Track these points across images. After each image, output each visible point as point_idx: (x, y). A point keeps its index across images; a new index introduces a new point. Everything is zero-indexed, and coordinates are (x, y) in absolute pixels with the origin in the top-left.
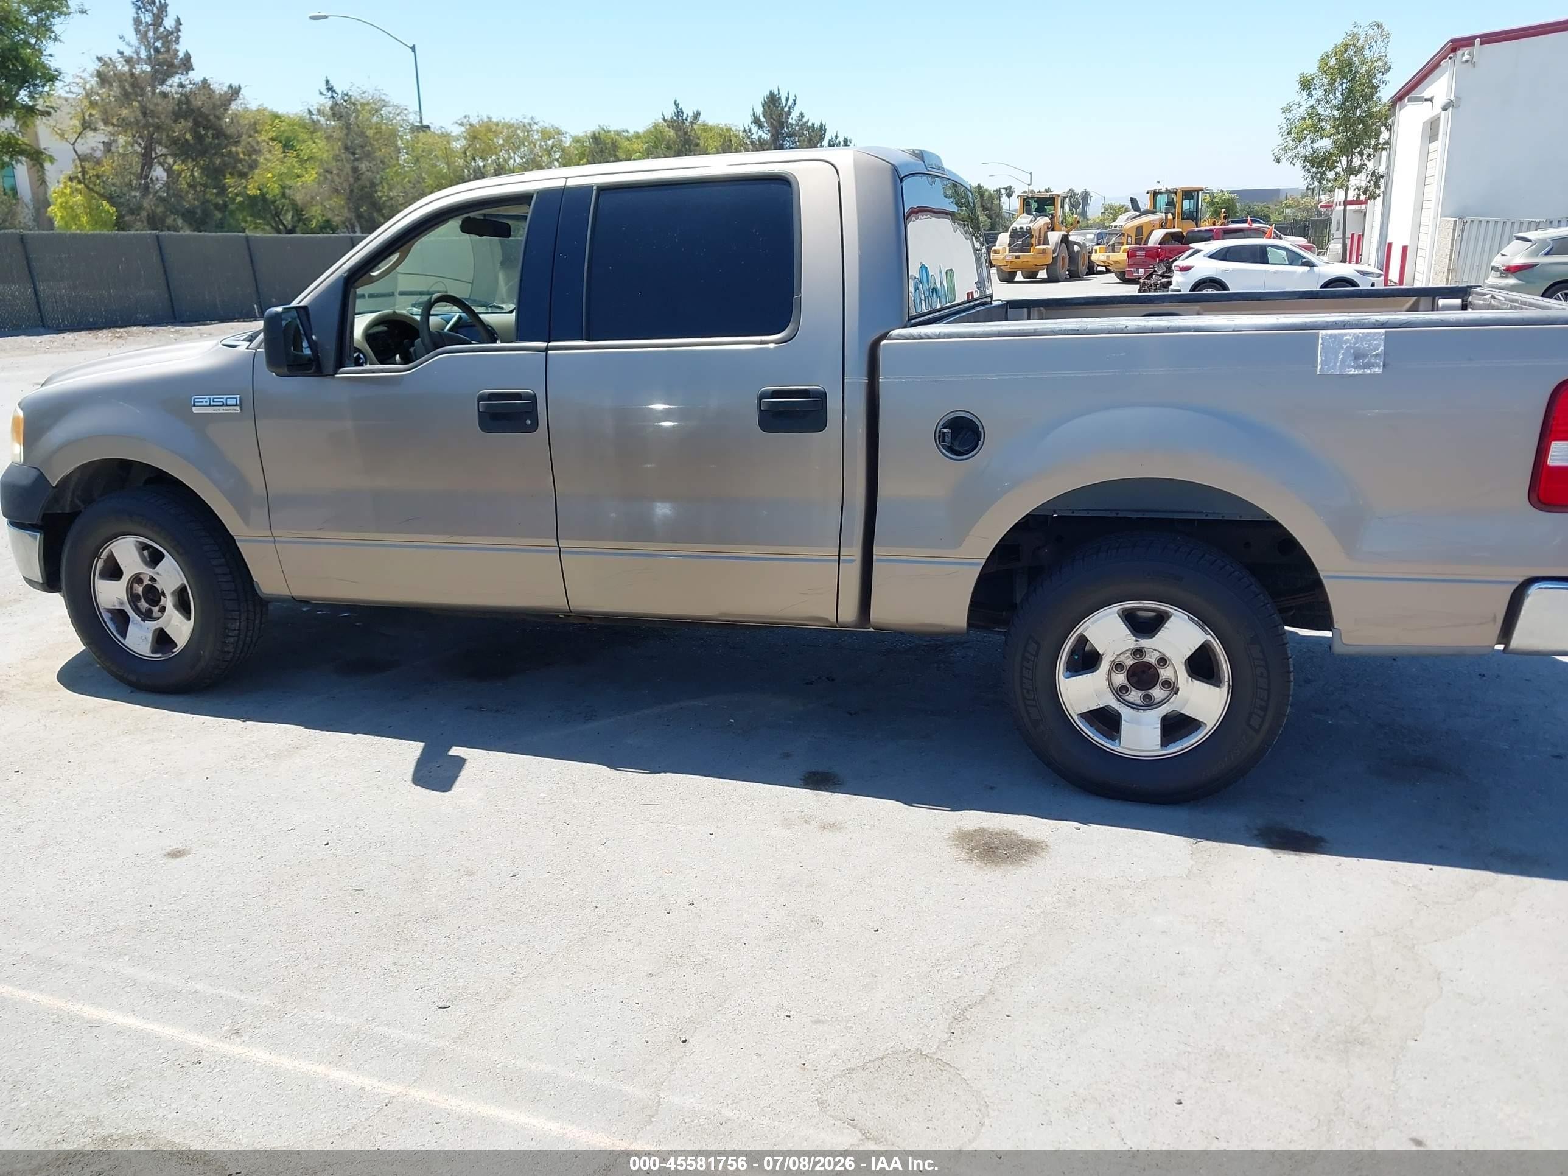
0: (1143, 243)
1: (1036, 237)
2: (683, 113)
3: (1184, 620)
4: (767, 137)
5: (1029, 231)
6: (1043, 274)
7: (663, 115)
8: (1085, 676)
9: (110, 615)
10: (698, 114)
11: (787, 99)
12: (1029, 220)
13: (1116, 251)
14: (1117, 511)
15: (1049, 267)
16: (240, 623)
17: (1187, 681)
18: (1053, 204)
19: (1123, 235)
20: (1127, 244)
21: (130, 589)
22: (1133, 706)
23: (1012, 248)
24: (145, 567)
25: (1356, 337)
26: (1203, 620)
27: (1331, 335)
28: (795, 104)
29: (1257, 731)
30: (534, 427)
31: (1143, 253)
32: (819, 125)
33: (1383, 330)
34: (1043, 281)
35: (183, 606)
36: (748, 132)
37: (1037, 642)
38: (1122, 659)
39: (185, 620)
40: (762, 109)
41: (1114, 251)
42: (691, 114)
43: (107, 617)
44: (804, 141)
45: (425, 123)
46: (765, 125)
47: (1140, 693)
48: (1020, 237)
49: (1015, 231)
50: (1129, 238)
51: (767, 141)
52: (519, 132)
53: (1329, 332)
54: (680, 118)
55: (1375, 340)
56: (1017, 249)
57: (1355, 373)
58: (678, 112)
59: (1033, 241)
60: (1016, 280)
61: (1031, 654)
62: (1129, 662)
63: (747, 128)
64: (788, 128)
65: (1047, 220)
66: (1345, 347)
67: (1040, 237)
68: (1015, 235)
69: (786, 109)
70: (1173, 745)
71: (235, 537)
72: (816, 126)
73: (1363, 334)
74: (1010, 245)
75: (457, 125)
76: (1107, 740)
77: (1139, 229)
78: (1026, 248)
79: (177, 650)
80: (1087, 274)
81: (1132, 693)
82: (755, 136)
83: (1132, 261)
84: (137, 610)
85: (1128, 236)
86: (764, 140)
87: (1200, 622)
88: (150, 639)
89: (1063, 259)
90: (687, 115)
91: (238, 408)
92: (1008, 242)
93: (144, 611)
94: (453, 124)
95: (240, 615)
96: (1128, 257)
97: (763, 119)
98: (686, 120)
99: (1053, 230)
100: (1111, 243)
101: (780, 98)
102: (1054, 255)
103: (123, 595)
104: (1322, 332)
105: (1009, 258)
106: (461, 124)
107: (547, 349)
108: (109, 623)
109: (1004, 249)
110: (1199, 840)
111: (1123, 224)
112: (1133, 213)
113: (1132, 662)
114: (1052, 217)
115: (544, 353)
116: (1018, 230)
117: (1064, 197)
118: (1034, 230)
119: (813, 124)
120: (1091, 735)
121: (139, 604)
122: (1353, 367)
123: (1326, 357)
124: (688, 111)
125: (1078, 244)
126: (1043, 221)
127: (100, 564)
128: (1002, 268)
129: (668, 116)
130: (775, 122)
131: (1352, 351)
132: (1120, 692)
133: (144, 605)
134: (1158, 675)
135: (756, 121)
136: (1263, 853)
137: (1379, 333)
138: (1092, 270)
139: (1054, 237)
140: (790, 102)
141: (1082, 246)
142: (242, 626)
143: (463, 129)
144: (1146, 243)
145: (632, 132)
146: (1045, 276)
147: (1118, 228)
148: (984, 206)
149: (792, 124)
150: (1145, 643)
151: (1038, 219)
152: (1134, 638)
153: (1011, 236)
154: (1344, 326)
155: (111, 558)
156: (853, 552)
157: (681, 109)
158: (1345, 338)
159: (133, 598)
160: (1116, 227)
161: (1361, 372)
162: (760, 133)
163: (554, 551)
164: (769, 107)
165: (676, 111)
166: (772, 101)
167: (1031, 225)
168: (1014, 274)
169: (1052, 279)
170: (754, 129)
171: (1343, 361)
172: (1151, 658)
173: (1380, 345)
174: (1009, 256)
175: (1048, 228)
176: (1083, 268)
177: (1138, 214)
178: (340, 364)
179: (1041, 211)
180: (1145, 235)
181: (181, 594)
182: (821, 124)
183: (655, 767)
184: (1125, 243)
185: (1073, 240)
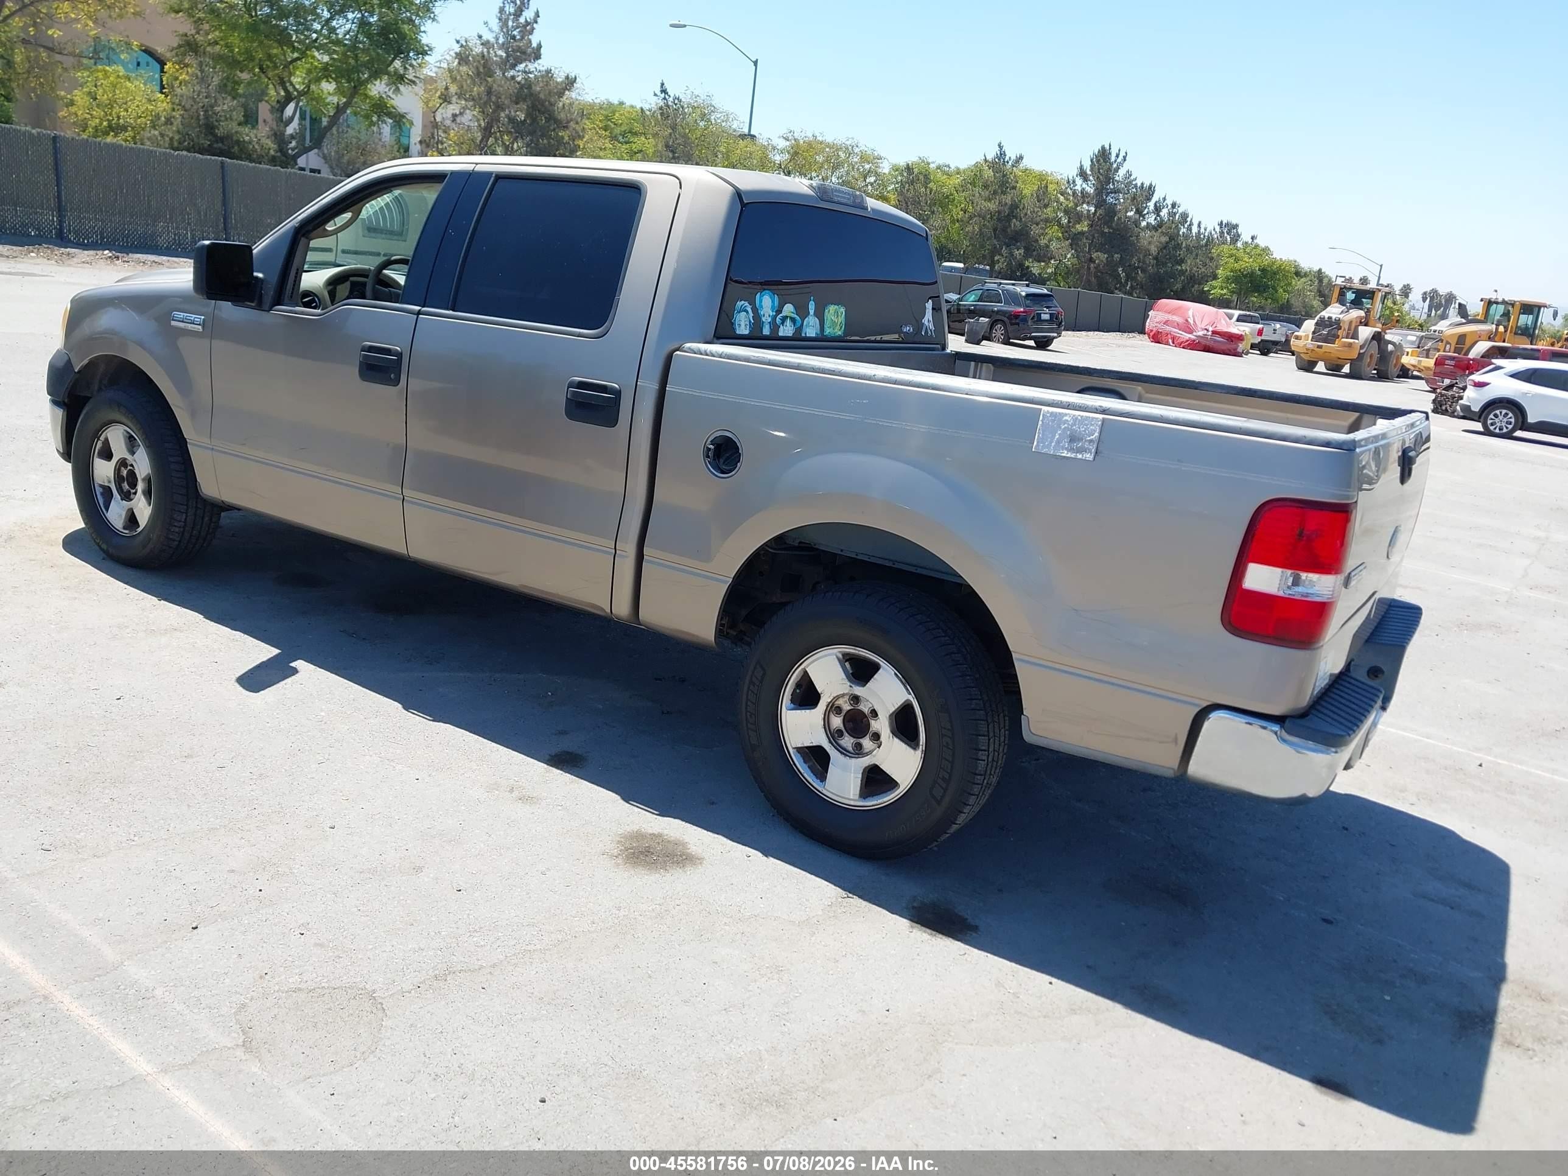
0: (1463, 353)
1: (1345, 330)
2: (1005, 155)
3: (891, 674)
4: (1090, 190)
5: (1338, 322)
6: (1346, 369)
7: (985, 156)
8: (803, 711)
9: (101, 490)
10: (1021, 158)
11: (1117, 156)
12: (1341, 310)
13: (1431, 357)
14: (894, 562)
15: (1353, 362)
16: (187, 516)
17: (889, 737)
18: (1372, 299)
19: (1442, 341)
20: (1444, 351)
21: (117, 471)
22: (843, 751)
23: (1316, 335)
24: (128, 454)
25: (1075, 419)
26: (907, 680)
27: (1052, 413)
28: (1125, 160)
29: (939, 803)
30: (396, 382)
31: (1452, 363)
32: (1148, 185)
33: (1101, 416)
34: (1346, 376)
35: (148, 493)
36: (1071, 182)
37: (764, 669)
38: (840, 702)
39: (147, 505)
40: (1090, 163)
41: (1427, 357)
42: (1013, 158)
43: (99, 490)
44: (1128, 198)
45: (752, 133)
46: (1091, 178)
47: (852, 740)
48: (1326, 326)
49: (1322, 319)
50: (1448, 346)
51: (1089, 195)
52: (840, 153)
53: (1051, 409)
54: (1002, 160)
55: (1092, 425)
56: (1320, 339)
57: (1068, 455)
58: (1001, 154)
59: (1340, 332)
60: (1315, 370)
61: (757, 679)
62: (847, 707)
63: (1071, 178)
64: (1114, 184)
65: (1362, 313)
66: (1063, 427)
67: (1349, 329)
68: (1321, 323)
69: (1115, 166)
70: (871, 798)
71: (188, 440)
72: (1145, 186)
73: (1082, 417)
74: (1314, 333)
75: (782, 139)
76: (815, 779)
77: (1462, 338)
78: (1331, 338)
79: (139, 530)
80: (1399, 376)
81: (846, 738)
82: (1078, 188)
83: (1439, 369)
84: (120, 490)
85: (1448, 343)
86: (1087, 193)
87: (903, 680)
88: (123, 516)
89: (1371, 356)
90: (1010, 158)
91: (200, 327)
92: (1313, 330)
93: (125, 491)
94: (779, 137)
95: (187, 510)
96: (1435, 364)
97: (1089, 172)
98: (1008, 162)
99: (1366, 325)
100: (1426, 348)
101: (1110, 153)
102: (1362, 351)
103: (111, 474)
104: (1045, 409)
105: (1311, 346)
106: (787, 139)
107: (419, 313)
108: (99, 497)
109: (1307, 336)
110: (850, 895)
111: (1444, 329)
112: (1459, 319)
113: (849, 708)
114: (1368, 311)
115: (416, 316)
116: (1326, 319)
117: (1386, 293)
118: (1344, 322)
119: (1142, 184)
120: (802, 771)
121: (123, 485)
122: (1066, 449)
123: (1043, 435)
124: (1011, 154)
125: (1393, 344)
126: (1356, 314)
127: (99, 445)
128: (1301, 355)
129: (990, 158)
130: (1101, 177)
131: (1068, 433)
132: (834, 736)
133: (126, 486)
134: (868, 725)
135: (1082, 174)
136: (903, 923)
137: (1097, 418)
138: (1405, 373)
139: (1365, 332)
140: (1119, 160)
141: (1398, 347)
142: (188, 519)
143: (788, 143)
144: (1467, 353)
145: (953, 167)
146: (1348, 371)
147: (1437, 333)
148: (1320, 292)
149: (1118, 182)
150: (858, 690)
151: (1351, 311)
152: (849, 684)
153: (1317, 324)
154: (1069, 406)
155: (106, 442)
156: (629, 549)
157: (1004, 152)
158: (1065, 418)
159: (119, 479)
160: (1435, 331)
161: (1073, 456)
162: (1084, 186)
163: (398, 499)
164: (1098, 161)
165: (999, 153)
166: (1103, 155)
167: (1341, 316)
168: (1314, 364)
169: (1353, 375)
170: (1079, 181)
171: (1058, 442)
172: (865, 708)
173: (1095, 431)
174: (1310, 343)
175: (1361, 322)
176: (1396, 371)
177: (1464, 321)
178: (278, 301)
179: (1357, 303)
180: (1468, 343)
181: (148, 480)
182: (1151, 185)
183: (437, 716)
184: (1442, 350)
185: (1388, 339)
